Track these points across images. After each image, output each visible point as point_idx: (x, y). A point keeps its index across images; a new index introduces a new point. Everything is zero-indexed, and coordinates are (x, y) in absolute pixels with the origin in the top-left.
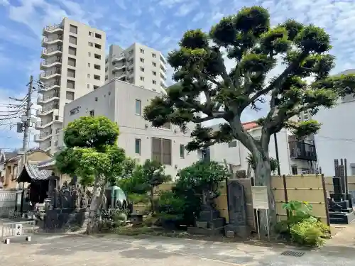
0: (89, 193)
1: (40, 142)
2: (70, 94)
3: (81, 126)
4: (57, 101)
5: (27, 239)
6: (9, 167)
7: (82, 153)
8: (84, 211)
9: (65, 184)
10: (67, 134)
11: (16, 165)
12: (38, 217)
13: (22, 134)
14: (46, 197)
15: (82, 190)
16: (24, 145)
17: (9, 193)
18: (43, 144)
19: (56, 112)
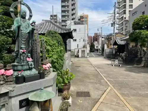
0: (144, 50)
1: (118, 30)
2: (131, 6)
3: (140, 20)
4: (125, 11)
5: (120, 66)
6: (109, 40)
7: (141, 32)
8: (142, 57)
9: (133, 46)
10: (133, 25)
11: (111, 39)
12: (122, 58)
13: (113, 27)
14: (125, 51)
15: (140, 49)
16: (114, 31)
17: (110, 49)
18: (120, 31)
19: (124, 16)
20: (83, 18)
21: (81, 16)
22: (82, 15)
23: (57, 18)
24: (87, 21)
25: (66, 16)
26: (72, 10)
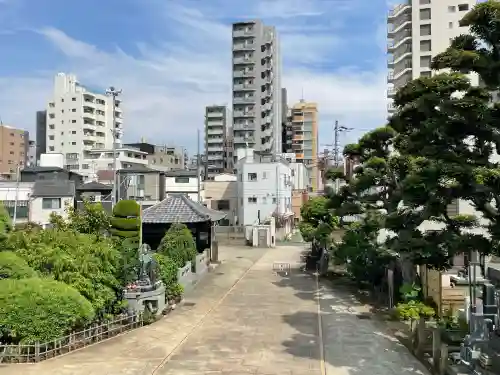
20: (301, 115)
21: (293, 110)
22: (297, 108)
23: (225, 123)
24: (311, 123)
25: (247, 118)
26: (263, 102)
